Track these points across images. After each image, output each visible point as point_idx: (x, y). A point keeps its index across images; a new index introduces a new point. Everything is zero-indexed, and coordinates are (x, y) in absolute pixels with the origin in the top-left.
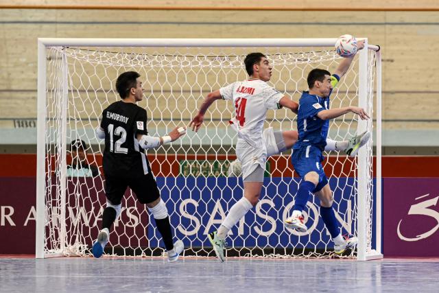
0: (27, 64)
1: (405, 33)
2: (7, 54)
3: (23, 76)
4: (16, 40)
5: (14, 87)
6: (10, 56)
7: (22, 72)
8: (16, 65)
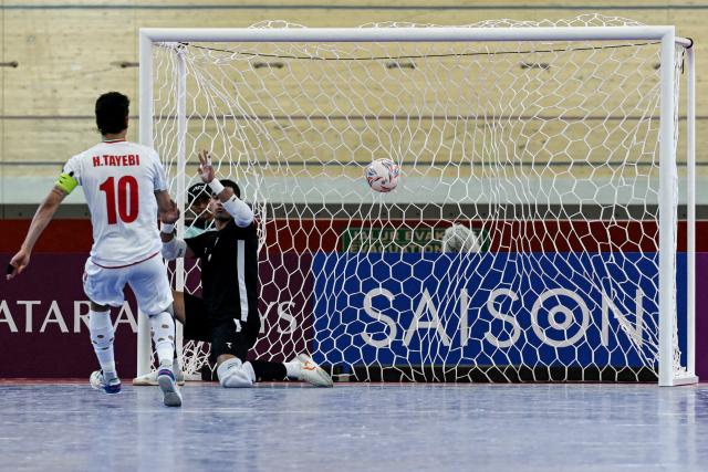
0: (83, 74)
1: (694, 23)
2: (51, 58)
3: (77, 94)
4: (66, 35)
5: (63, 112)
6: (56, 61)
7: (75, 88)
8: (66, 76)
